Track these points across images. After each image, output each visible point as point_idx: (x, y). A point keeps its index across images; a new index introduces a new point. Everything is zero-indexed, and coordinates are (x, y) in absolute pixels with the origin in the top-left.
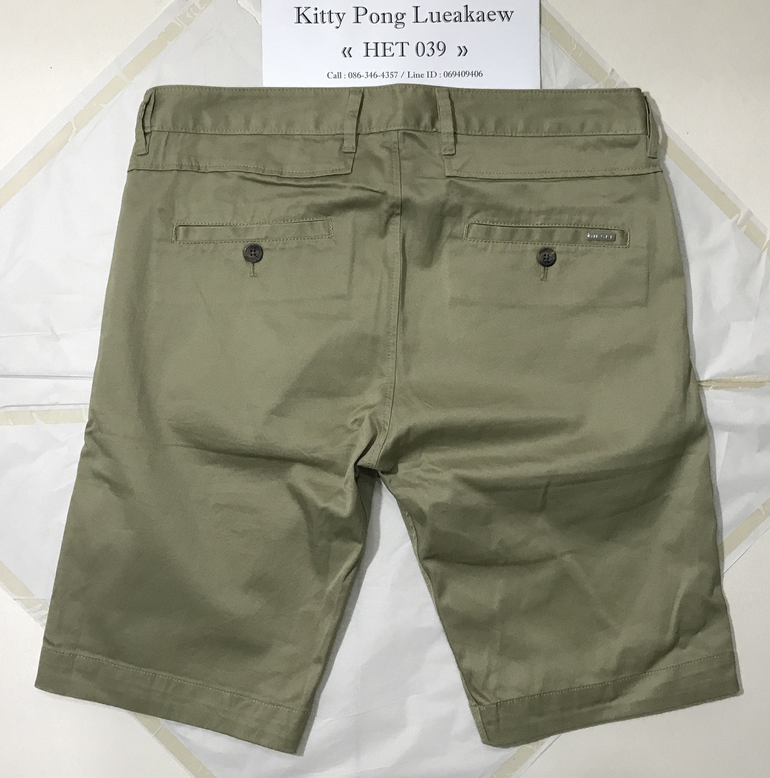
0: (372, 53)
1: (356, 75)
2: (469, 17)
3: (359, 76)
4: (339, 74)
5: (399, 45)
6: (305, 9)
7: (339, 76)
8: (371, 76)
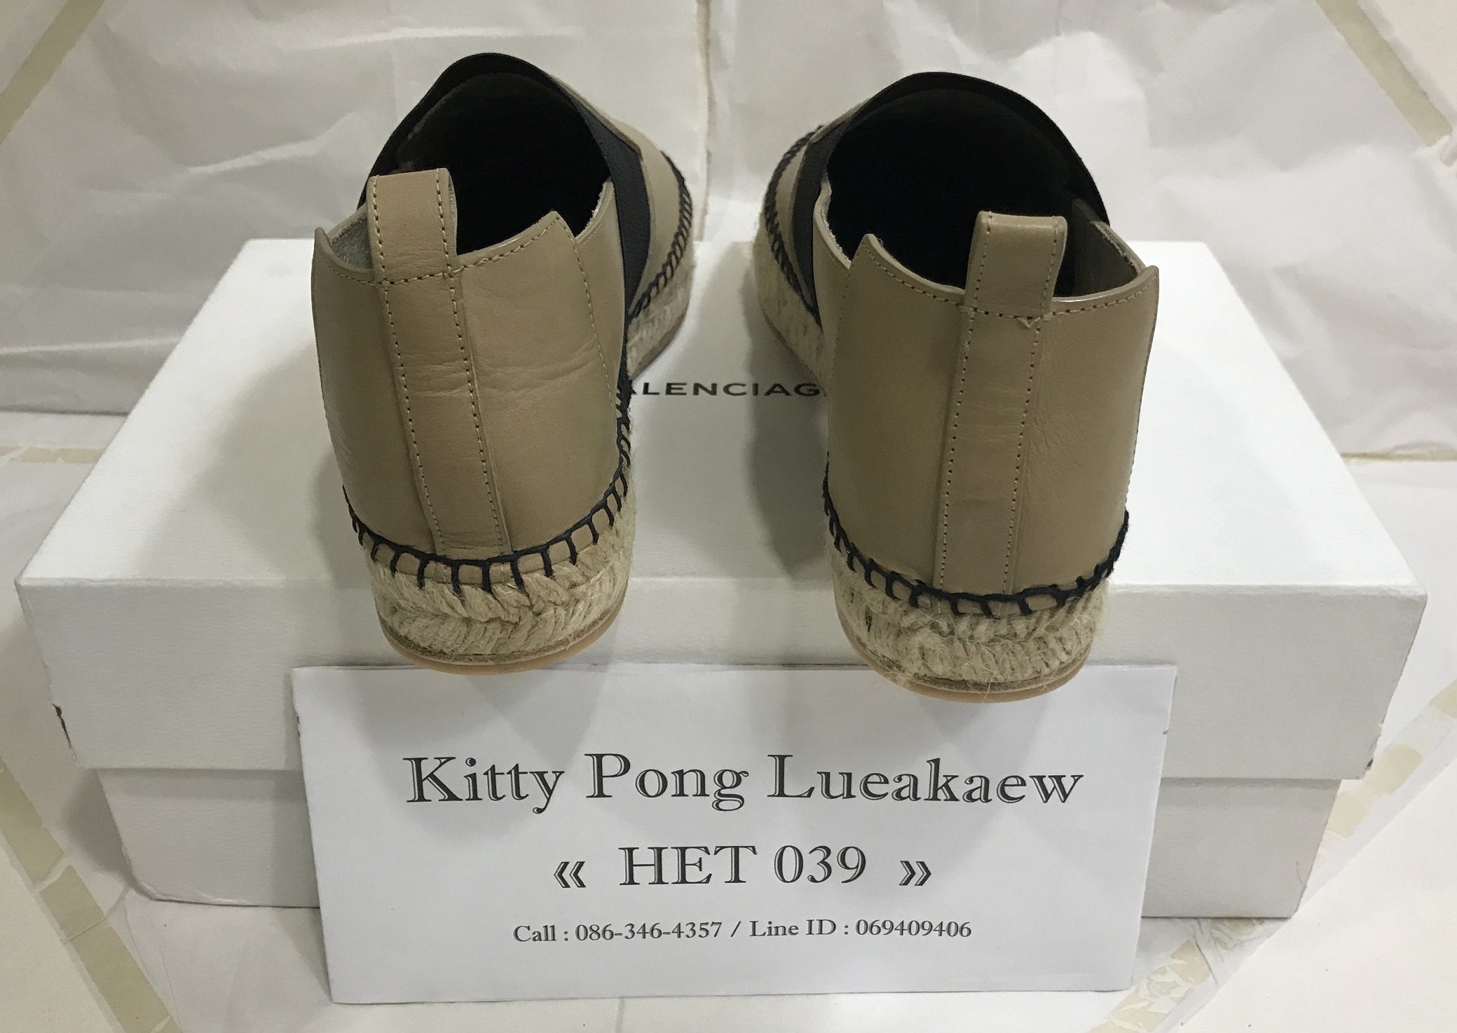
0: (645, 875)
1: (600, 931)
2: (941, 788)
3: (608, 934)
4: (550, 930)
5: (727, 854)
6: (438, 762)
7: (549, 934)
8: (644, 933)
